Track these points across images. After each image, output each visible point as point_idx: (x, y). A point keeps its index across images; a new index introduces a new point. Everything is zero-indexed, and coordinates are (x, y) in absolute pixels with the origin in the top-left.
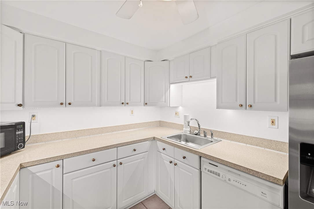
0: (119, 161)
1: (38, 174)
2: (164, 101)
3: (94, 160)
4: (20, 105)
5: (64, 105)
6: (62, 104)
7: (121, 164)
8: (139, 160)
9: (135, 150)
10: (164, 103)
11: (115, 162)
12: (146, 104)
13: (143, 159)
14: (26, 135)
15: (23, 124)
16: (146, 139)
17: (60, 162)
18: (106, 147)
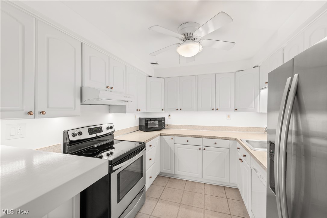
0: (204, 147)
1: (166, 140)
2: (253, 107)
3: (188, 141)
4: (163, 110)
5: (178, 110)
6: (177, 109)
7: (205, 149)
8: (220, 153)
9: (215, 144)
10: (253, 109)
11: (201, 147)
12: (236, 109)
13: (224, 153)
14: (166, 124)
15: (165, 118)
16: (227, 138)
17: (173, 137)
18: (195, 136)
